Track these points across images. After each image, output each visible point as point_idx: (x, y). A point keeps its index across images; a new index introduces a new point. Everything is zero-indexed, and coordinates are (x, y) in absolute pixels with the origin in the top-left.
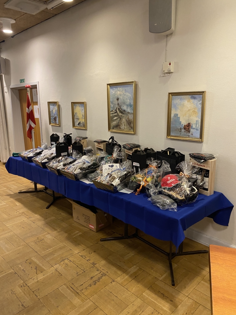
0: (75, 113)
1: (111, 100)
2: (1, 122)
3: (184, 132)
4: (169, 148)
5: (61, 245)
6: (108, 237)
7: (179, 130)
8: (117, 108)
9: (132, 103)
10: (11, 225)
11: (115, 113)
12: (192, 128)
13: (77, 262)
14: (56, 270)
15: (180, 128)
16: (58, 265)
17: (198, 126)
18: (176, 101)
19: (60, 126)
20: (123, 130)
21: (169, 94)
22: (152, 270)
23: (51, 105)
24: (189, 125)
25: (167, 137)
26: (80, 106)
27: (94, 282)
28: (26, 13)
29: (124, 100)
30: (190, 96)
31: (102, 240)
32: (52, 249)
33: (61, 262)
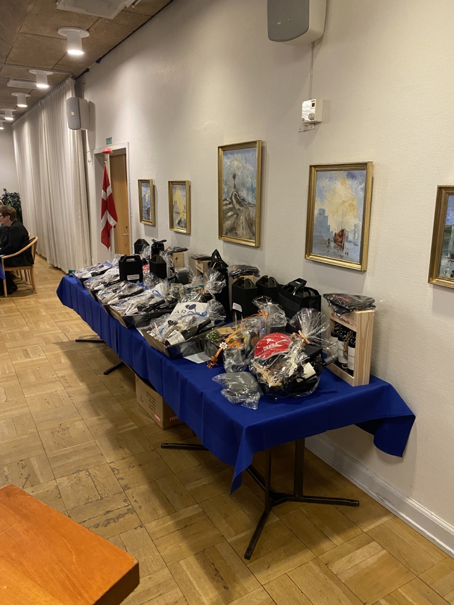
0: (175, 202)
1: (224, 178)
2: (80, 214)
3: (335, 247)
4: (299, 279)
5: (90, 443)
6: (180, 443)
7: (326, 244)
8: (232, 194)
9: (255, 185)
10: (32, 395)
11: (230, 204)
12: (347, 241)
13: (99, 479)
14: (57, 486)
15: (327, 239)
16: (65, 478)
17: (358, 237)
18: (324, 182)
19: (154, 226)
20: (241, 237)
21: (311, 167)
22: (225, 519)
23: (144, 186)
24: (342, 234)
25: (305, 257)
26: (181, 189)
27: (107, 520)
28: (100, 18)
29: (243, 178)
30: (346, 173)
31: (166, 446)
32: (72, 448)
33: (74, 473)
